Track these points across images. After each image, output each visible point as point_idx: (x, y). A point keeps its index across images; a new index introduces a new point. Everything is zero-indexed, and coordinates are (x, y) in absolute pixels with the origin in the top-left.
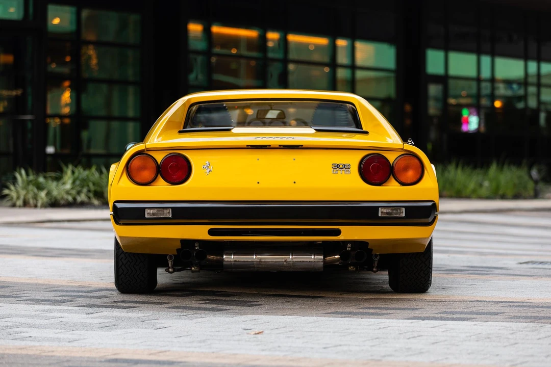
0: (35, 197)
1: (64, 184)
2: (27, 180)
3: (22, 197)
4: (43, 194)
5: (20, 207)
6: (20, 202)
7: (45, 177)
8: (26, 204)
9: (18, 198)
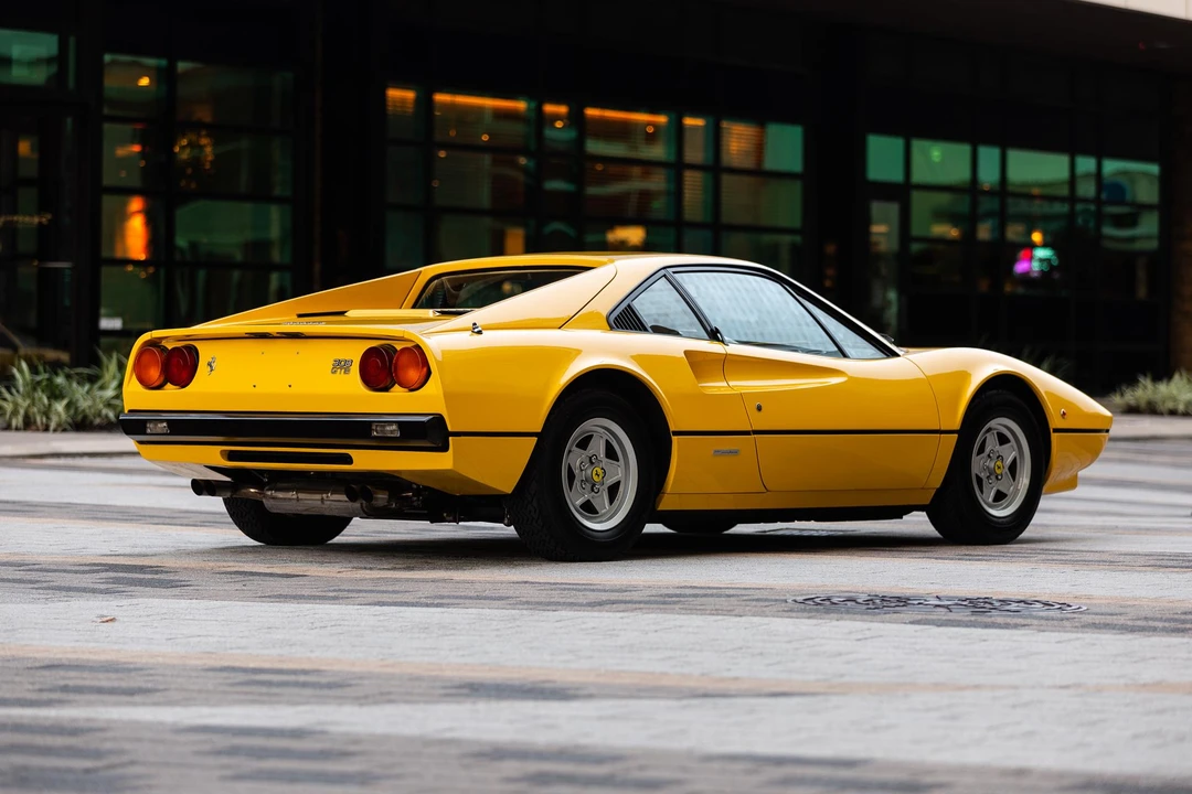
0: (47, 413)
1: (102, 388)
2: (32, 380)
3: (22, 412)
4: (60, 407)
5: (17, 429)
6: (18, 421)
7: (68, 377)
8: (28, 424)
9: (15, 413)
